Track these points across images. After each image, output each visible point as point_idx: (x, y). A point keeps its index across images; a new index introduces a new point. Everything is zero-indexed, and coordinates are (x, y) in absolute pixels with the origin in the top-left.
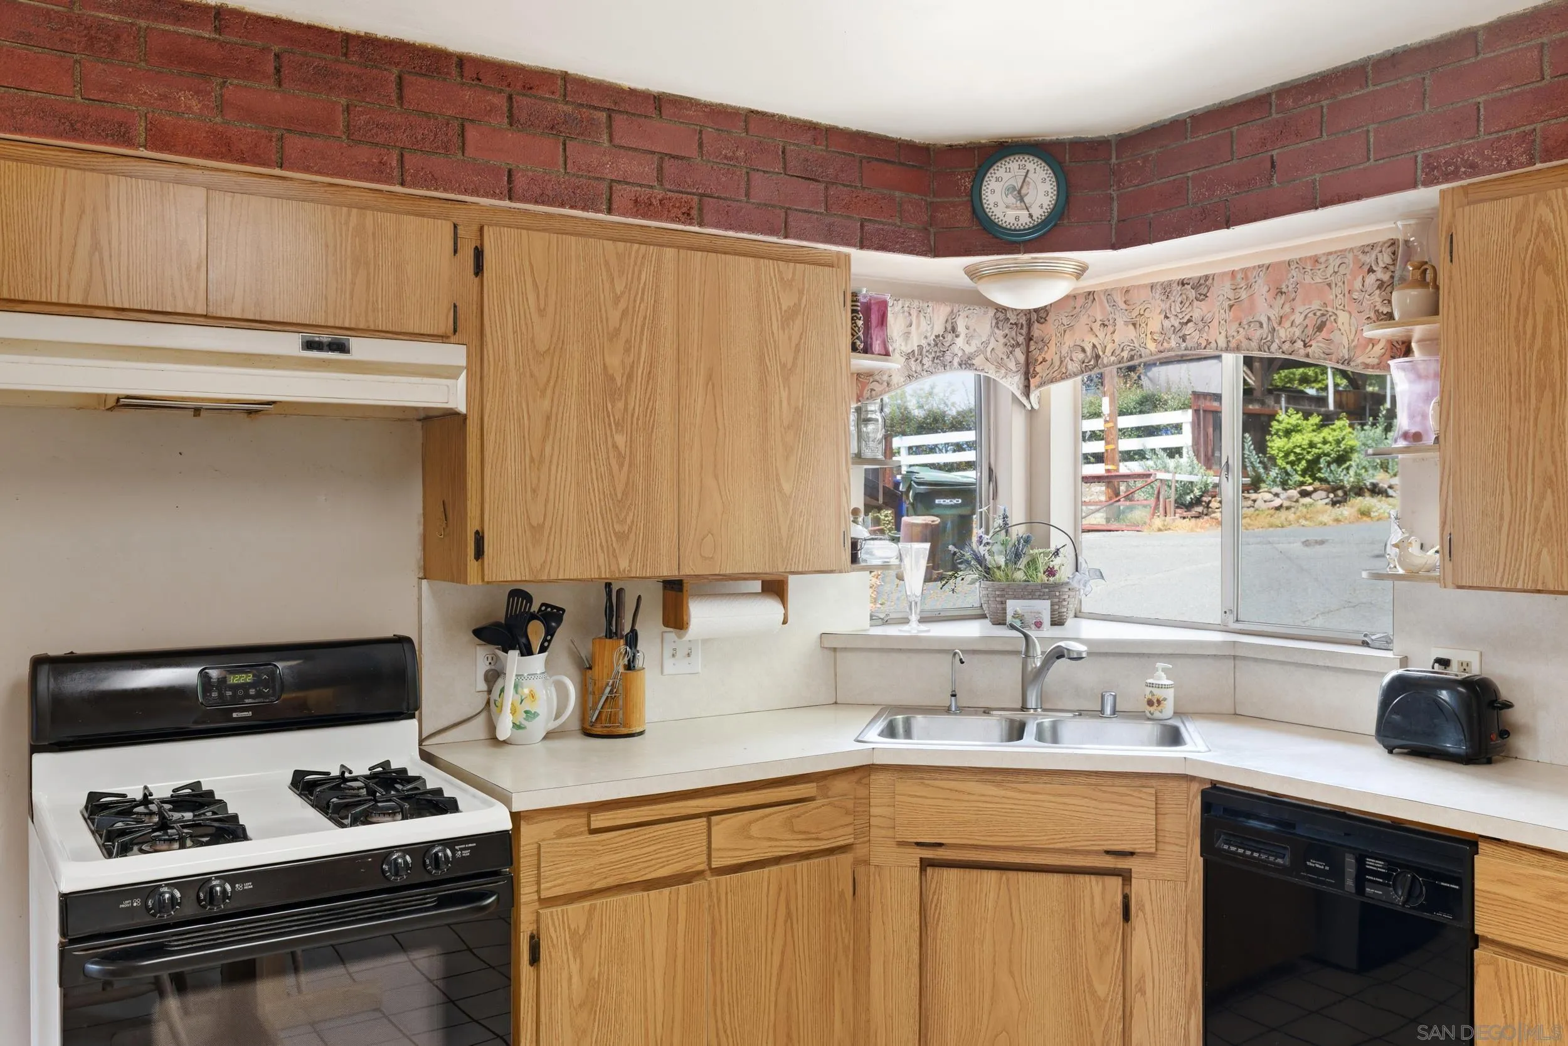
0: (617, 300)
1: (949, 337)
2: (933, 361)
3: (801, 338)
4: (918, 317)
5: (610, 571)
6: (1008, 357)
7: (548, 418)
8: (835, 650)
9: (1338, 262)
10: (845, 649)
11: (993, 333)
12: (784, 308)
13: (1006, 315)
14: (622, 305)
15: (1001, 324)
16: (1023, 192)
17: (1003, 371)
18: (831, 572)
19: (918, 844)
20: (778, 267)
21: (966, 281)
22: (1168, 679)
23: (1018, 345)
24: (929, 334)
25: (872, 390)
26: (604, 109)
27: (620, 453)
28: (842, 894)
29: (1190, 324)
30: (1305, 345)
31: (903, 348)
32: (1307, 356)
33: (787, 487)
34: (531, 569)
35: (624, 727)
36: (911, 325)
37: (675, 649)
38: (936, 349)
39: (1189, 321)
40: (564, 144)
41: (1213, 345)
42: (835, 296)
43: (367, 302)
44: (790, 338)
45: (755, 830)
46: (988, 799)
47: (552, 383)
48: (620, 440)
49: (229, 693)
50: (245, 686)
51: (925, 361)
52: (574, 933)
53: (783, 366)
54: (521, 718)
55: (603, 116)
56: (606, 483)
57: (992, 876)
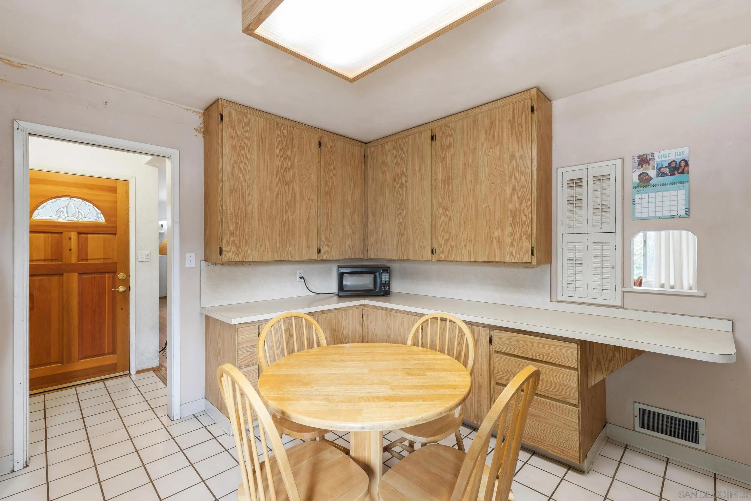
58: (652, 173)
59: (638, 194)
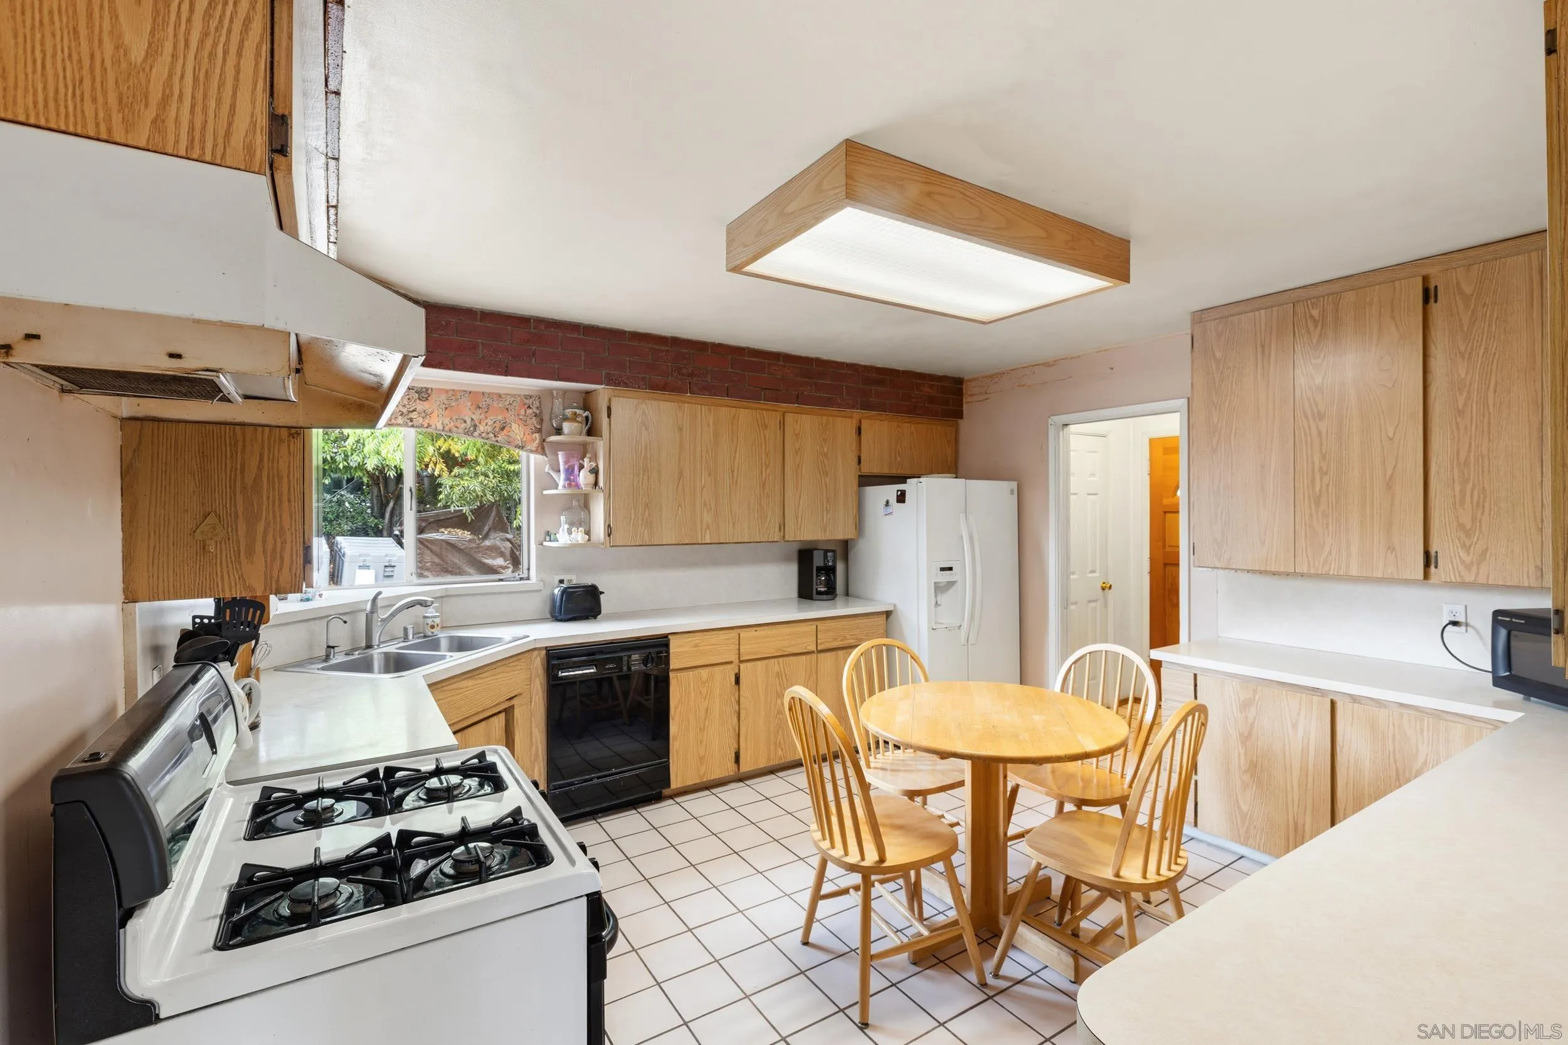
9: (512, 399)
22: (436, 612)
29: (415, 413)
30: (495, 436)
32: (497, 441)
39: (414, 411)
41: (434, 427)
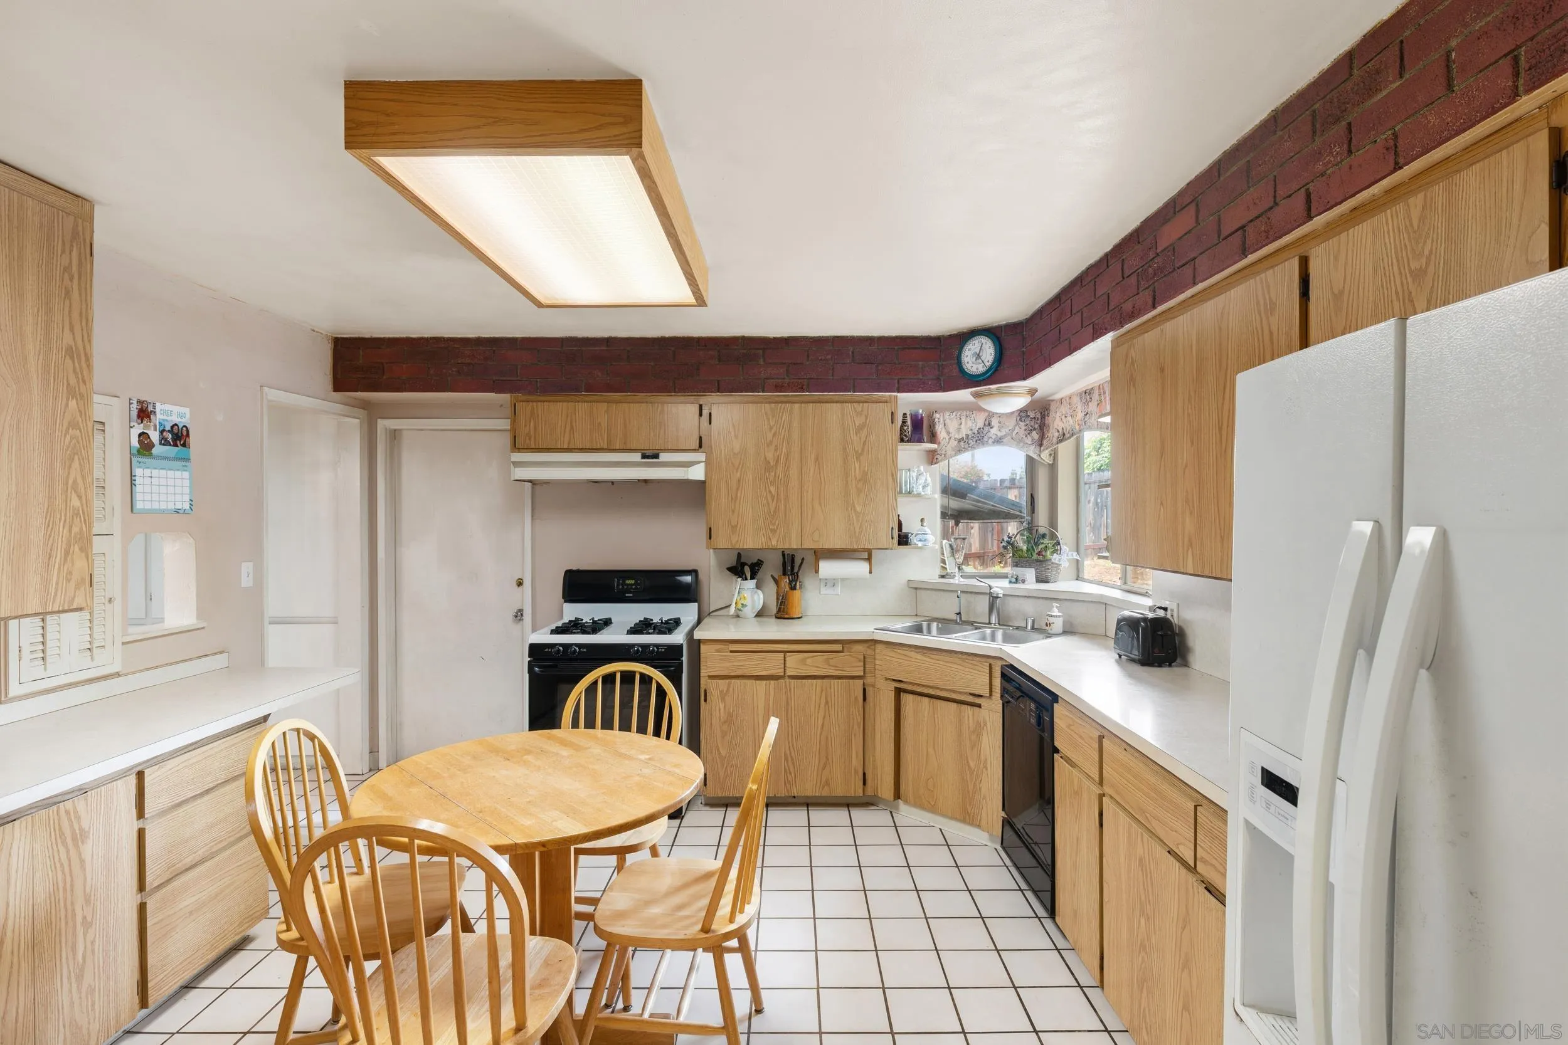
0: (771, 428)
1: (986, 429)
2: (976, 442)
3: (866, 438)
4: (966, 419)
5: (768, 546)
6: (1026, 436)
7: (739, 481)
8: (916, 588)
10: (921, 589)
11: (1017, 424)
12: (857, 425)
13: (1027, 413)
14: (773, 431)
15: (1023, 419)
16: (980, 354)
17: (1021, 444)
18: (886, 549)
19: (894, 680)
20: (854, 408)
21: (971, 399)
22: (1058, 612)
23: (1035, 429)
24: (973, 428)
25: (937, 459)
26: (761, 349)
27: (772, 495)
28: (856, 698)
31: (957, 436)
33: (859, 509)
34: (731, 544)
35: (787, 614)
36: (961, 424)
37: (826, 583)
38: (978, 435)
40: (743, 366)
42: (886, 415)
43: (665, 439)
44: (860, 438)
45: (809, 661)
46: (918, 661)
47: (741, 466)
48: (772, 489)
49: (625, 587)
50: (632, 585)
51: (971, 442)
52: (721, 692)
53: (856, 452)
54: (739, 606)
55: (761, 351)
56: (766, 507)
57: (926, 700)
58: (155, 437)
59: (138, 467)
